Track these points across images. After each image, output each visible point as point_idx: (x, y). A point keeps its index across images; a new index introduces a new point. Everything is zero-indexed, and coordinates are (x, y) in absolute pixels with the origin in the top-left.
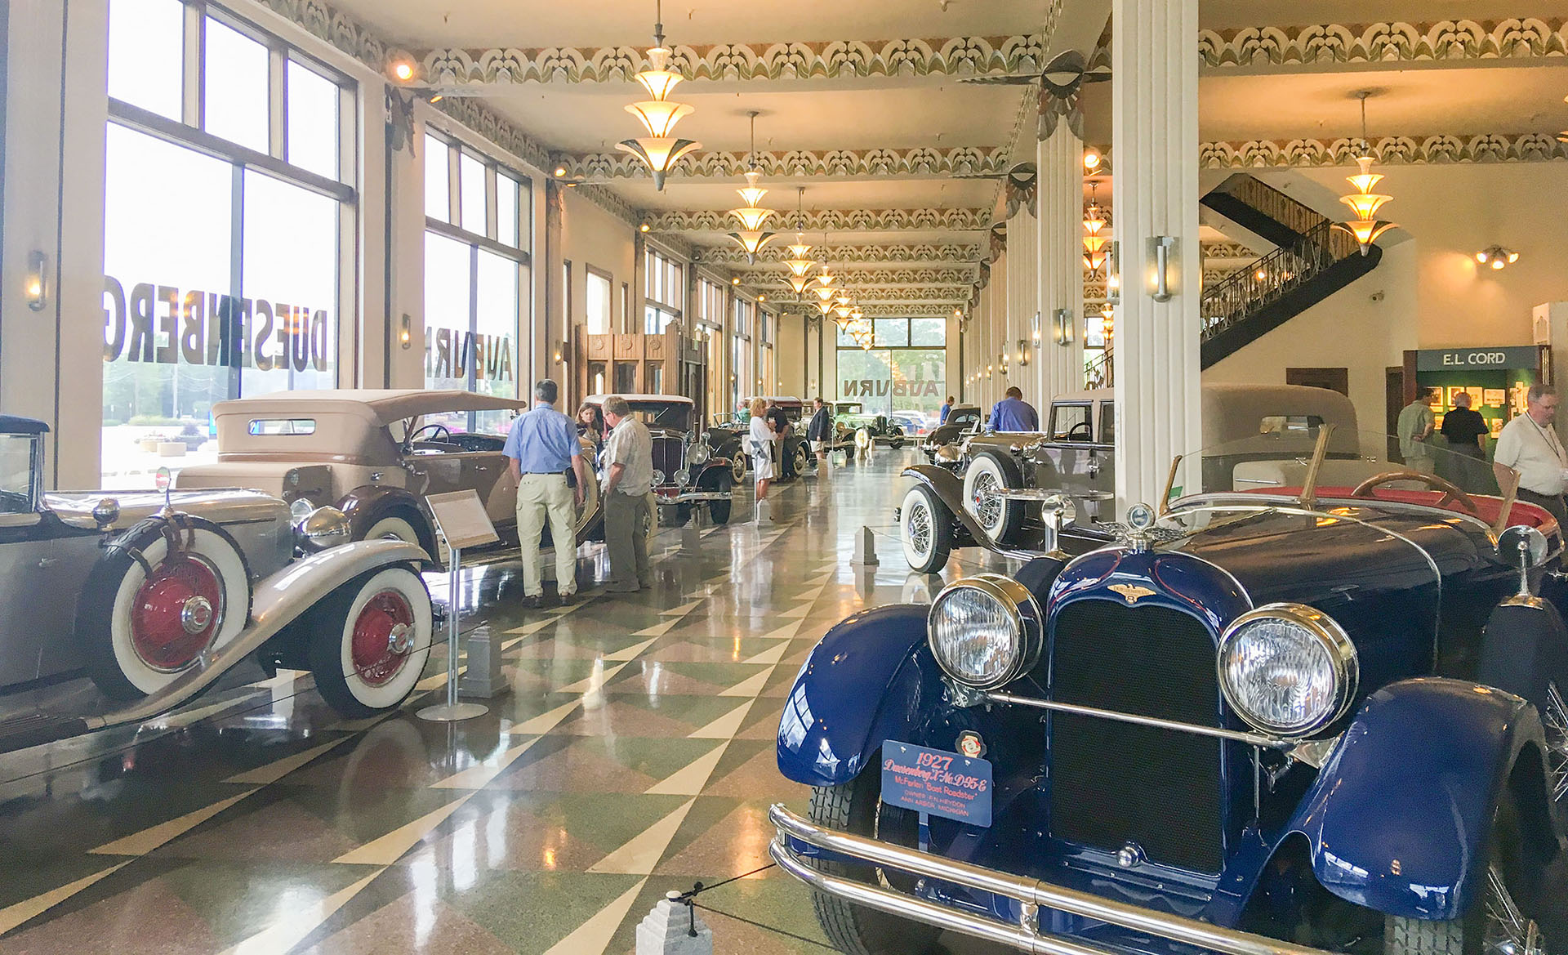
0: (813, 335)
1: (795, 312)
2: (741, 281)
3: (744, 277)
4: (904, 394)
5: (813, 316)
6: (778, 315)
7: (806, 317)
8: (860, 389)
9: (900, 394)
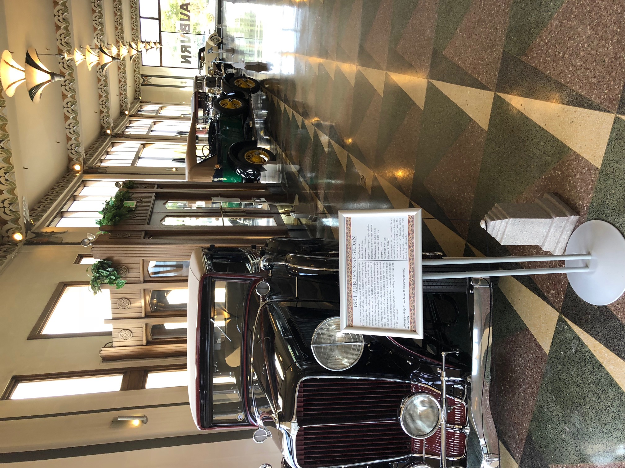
0: (154, 81)
1: (139, 91)
2: (108, 128)
3: (106, 126)
4: (189, 25)
5: (142, 80)
6: (141, 102)
7: (142, 85)
8: (186, 54)
9: (189, 28)
